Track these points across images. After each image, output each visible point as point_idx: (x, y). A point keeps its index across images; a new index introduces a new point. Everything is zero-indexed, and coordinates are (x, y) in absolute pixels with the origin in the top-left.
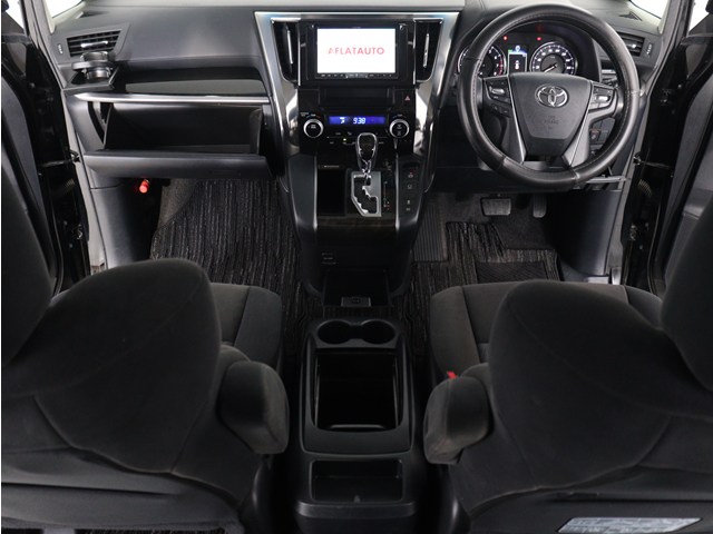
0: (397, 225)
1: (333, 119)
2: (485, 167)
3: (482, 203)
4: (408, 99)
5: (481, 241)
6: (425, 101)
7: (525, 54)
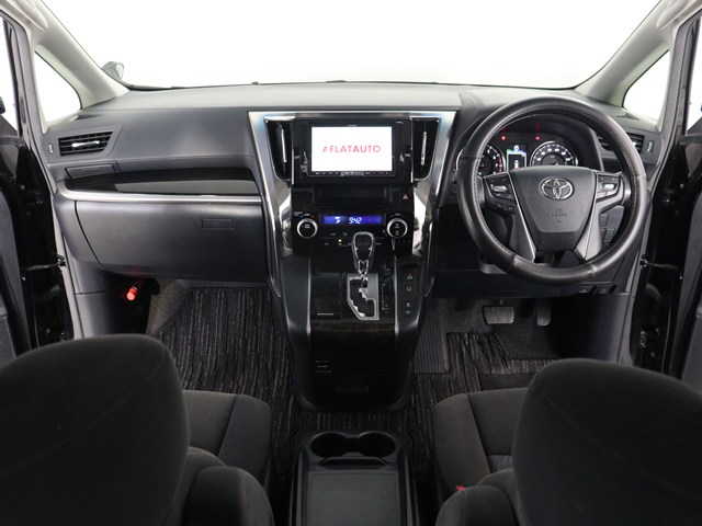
0: (397, 330)
1: (328, 220)
2: (487, 269)
3: (483, 311)
4: (405, 197)
5: (483, 351)
6: (423, 202)
7: (524, 154)
